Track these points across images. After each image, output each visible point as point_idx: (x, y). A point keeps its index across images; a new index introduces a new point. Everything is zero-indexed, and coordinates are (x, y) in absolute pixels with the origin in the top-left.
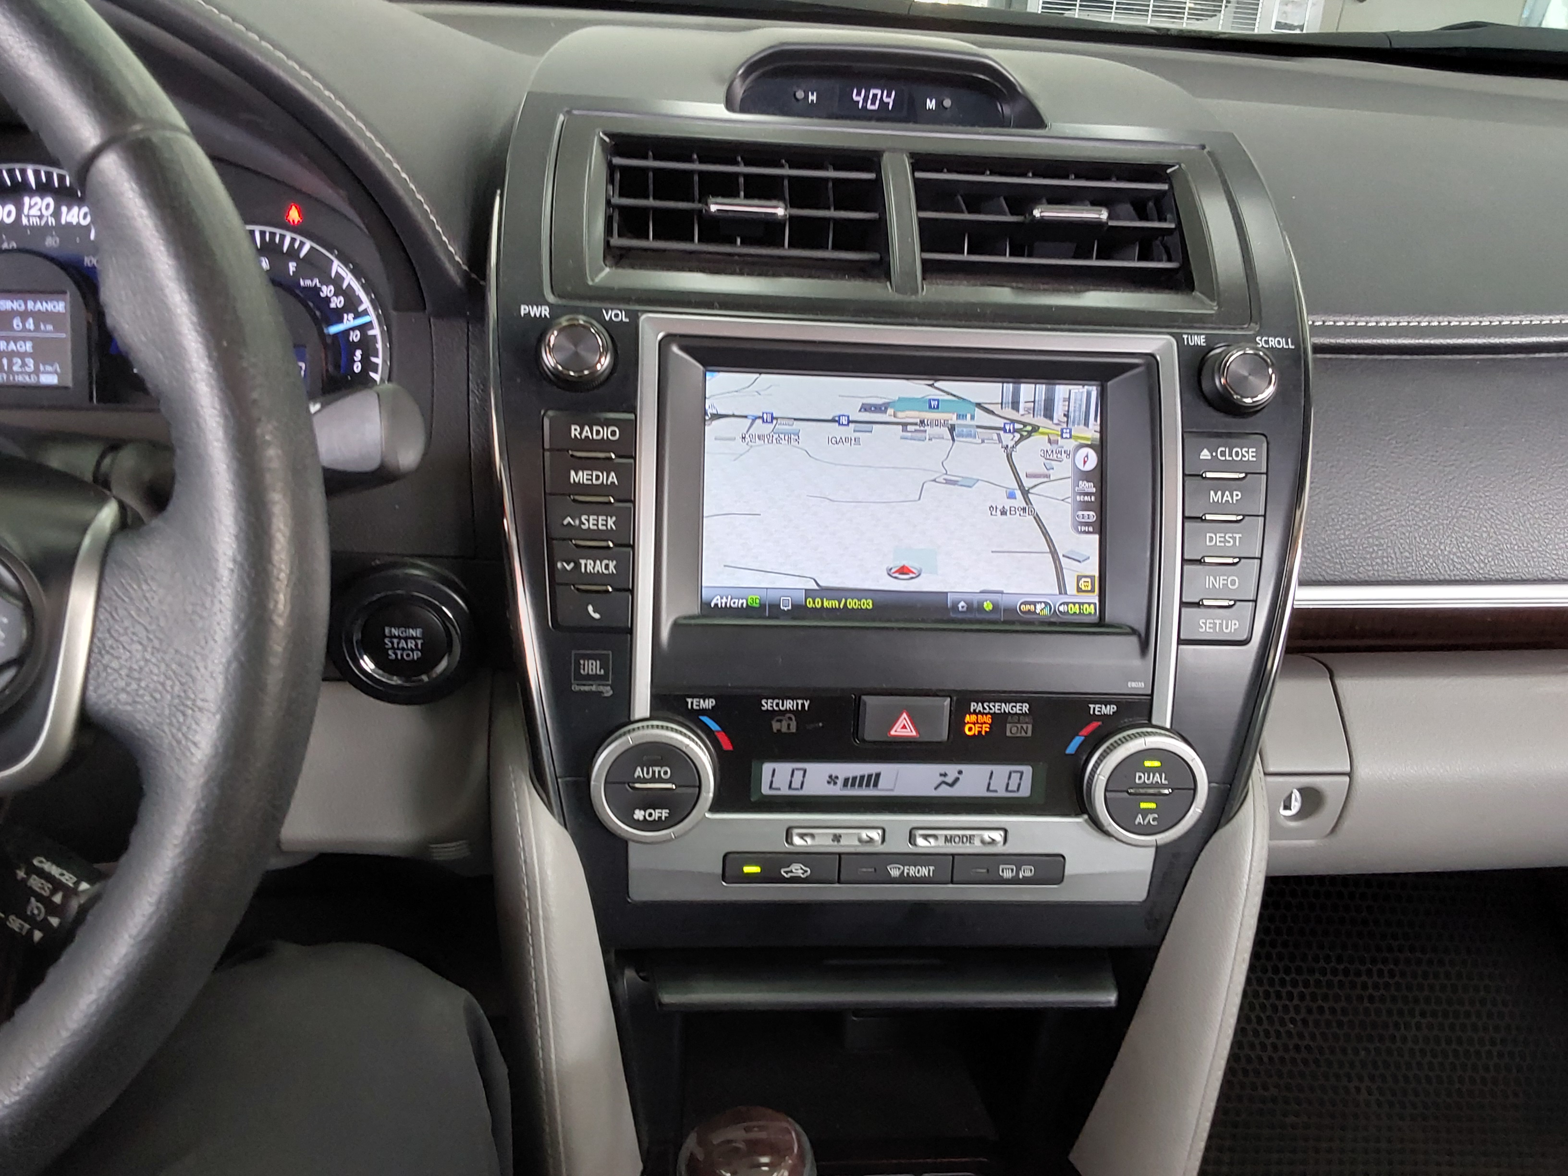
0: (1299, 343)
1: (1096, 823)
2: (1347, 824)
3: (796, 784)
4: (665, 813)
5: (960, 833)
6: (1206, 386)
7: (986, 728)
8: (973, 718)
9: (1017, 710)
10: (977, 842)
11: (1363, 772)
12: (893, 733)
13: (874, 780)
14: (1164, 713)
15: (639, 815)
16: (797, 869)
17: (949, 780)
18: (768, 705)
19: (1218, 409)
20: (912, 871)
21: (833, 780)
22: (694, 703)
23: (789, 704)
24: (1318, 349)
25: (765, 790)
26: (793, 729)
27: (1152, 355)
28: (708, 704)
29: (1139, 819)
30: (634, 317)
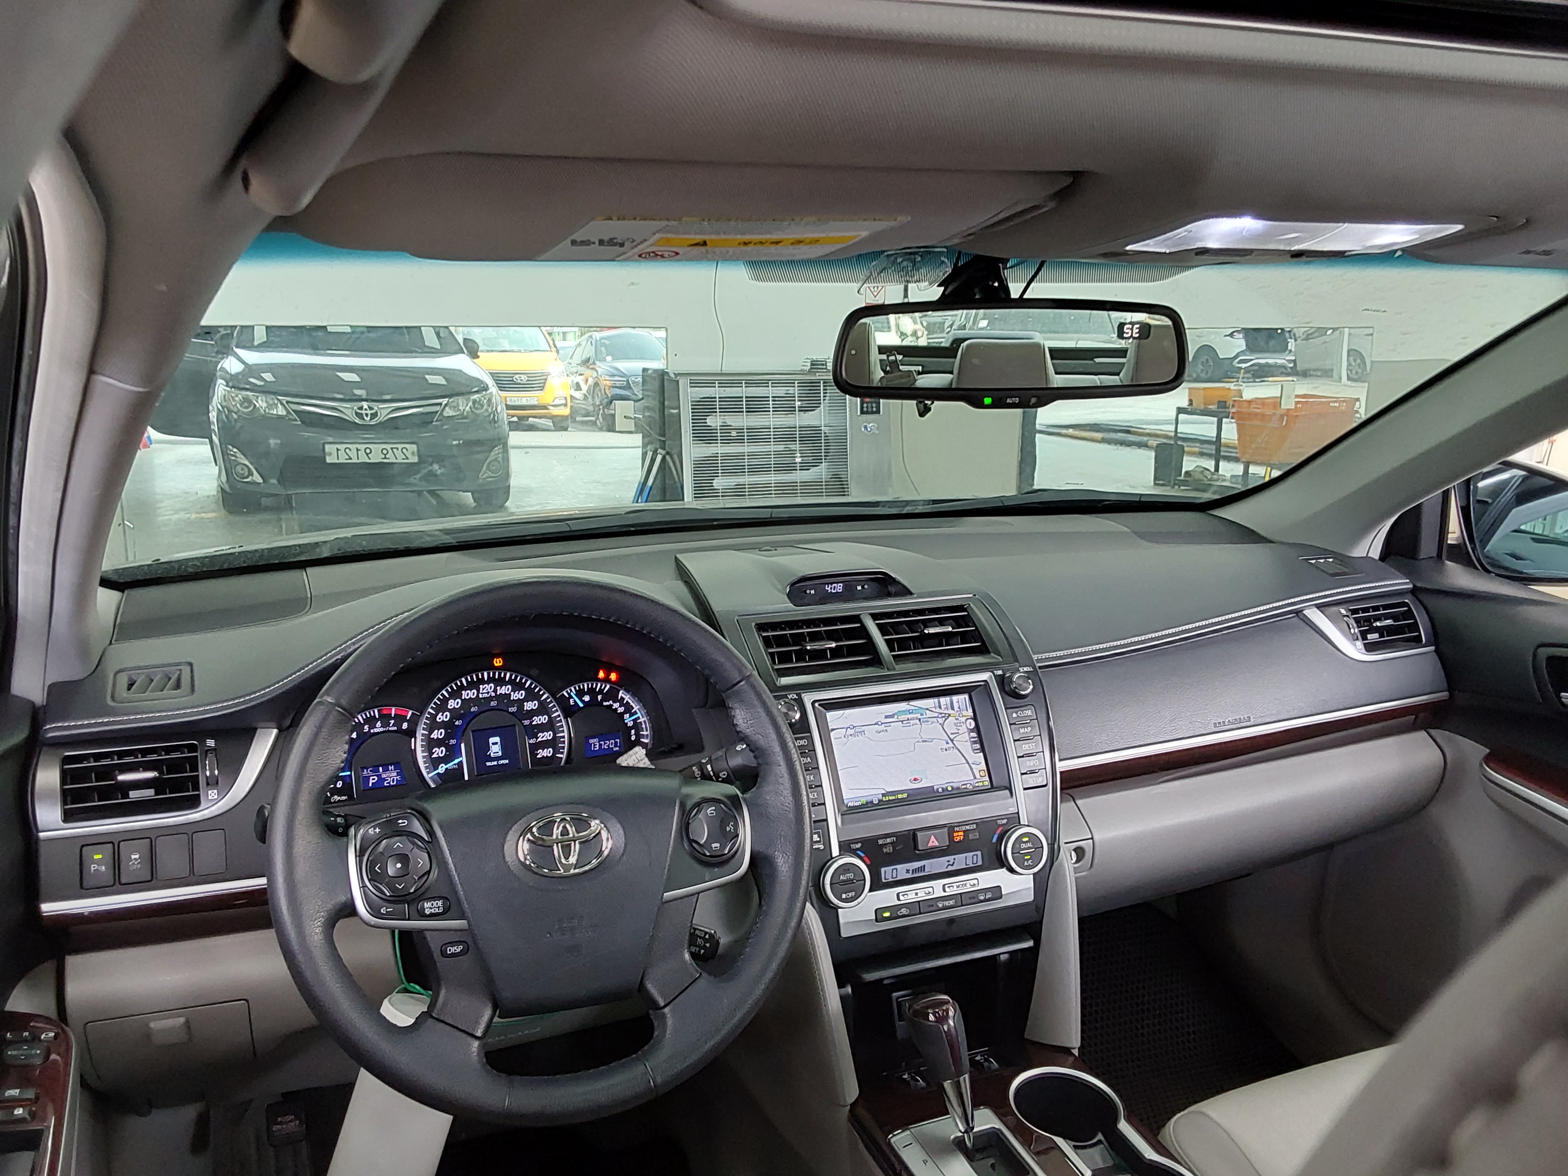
0: (1034, 667)
1: (1010, 869)
2: (1096, 861)
3: (894, 876)
4: (853, 893)
5: (962, 883)
6: (1007, 689)
7: (962, 838)
8: (957, 834)
9: (971, 828)
10: (968, 886)
11: (1096, 838)
12: (929, 845)
13: (923, 868)
14: (1024, 820)
15: (844, 896)
16: (904, 911)
17: (951, 863)
18: (880, 842)
19: (1013, 697)
20: (947, 903)
21: (908, 871)
22: (854, 846)
23: (889, 840)
24: (1040, 668)
25: (884, 881)
26: (891, 851)
27: (985, 681)
28: (859, 845)
29: (1026, 863)
30: (799, 695)
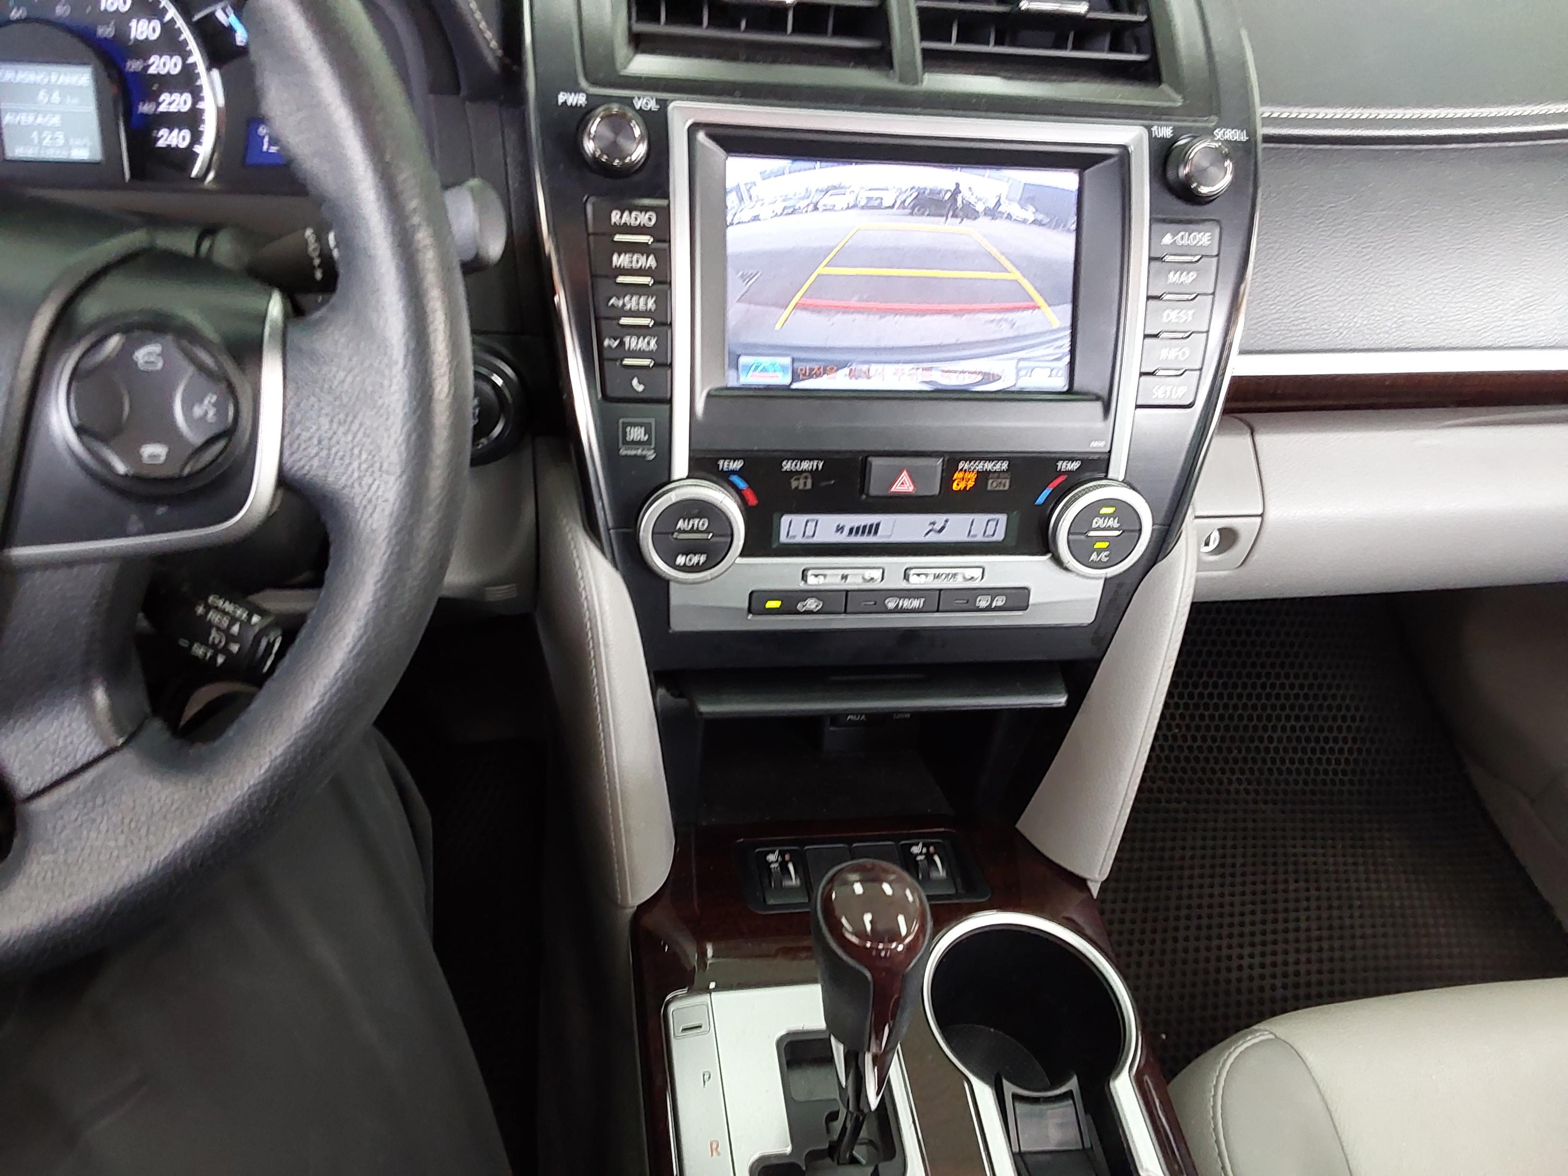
0: (1252, 134)
1: (1057, 560)
2: (1255, 557)
3: (809, 532)
4: (703, 558)
5: (947, 571)
6: (1170, 175)
7: (971, 484)
8: (961, 475)
9: (997, 467)
10: (960, 578)
11: (1270, 516)
12: (893, 489)
13: (874, 529)
14: (1118, 468)
15: (681, 560)
16: (812, 604)
17: (938, 527)
18: (787, 466)
19: (1179, 197)
20: (906, 604)
21: (840, 529)
22: (725, 465)
23: (806, 465)
24: (1268, 139)
25: (783, 539)
26: (809, 486)
27: (1124, 147)
28: (737, 465)
29: (1094, 557)
30: (663, 104)
